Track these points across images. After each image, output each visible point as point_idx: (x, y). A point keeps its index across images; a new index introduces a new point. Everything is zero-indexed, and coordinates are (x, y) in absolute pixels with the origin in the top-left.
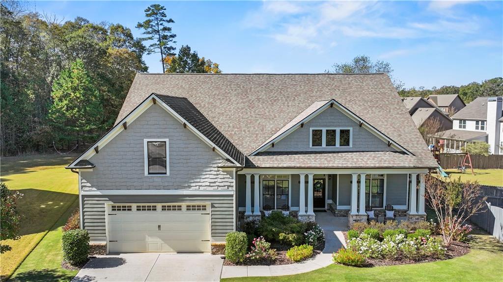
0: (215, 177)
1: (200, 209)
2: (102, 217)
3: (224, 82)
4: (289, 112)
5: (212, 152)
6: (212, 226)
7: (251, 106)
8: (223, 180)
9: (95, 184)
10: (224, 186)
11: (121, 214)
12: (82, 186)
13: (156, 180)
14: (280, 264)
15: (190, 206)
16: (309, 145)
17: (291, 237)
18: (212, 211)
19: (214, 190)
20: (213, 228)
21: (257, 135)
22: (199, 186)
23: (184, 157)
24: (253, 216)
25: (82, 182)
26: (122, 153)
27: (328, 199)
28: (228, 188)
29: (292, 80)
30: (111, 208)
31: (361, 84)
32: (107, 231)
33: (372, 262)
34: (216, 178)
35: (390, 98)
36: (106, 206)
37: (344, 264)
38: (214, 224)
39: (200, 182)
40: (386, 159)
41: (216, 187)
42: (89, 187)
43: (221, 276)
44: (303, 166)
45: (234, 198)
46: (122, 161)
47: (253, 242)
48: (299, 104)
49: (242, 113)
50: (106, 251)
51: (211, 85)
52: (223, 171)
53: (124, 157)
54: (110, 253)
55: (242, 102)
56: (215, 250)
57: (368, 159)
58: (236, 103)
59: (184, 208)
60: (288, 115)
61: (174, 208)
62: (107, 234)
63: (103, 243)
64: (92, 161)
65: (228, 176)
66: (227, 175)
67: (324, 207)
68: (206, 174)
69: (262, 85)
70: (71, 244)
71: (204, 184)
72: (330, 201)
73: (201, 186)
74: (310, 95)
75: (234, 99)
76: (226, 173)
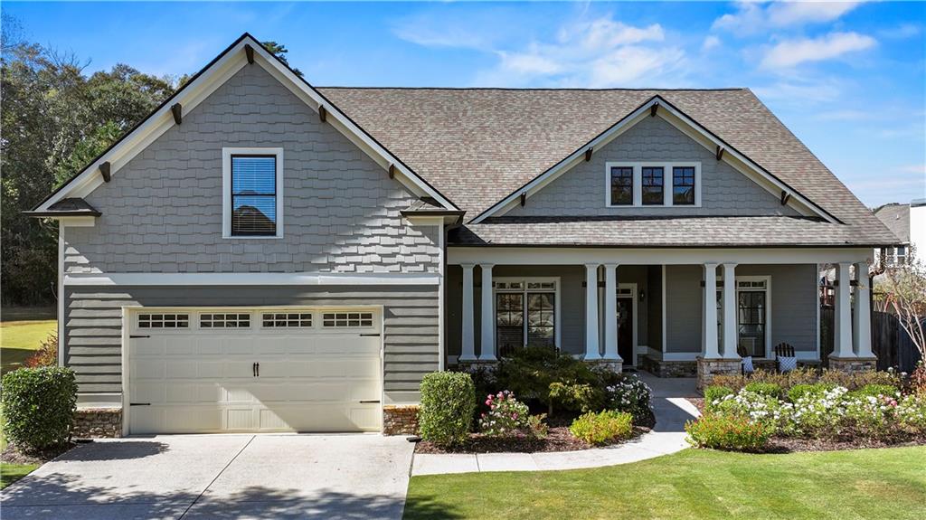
0: (393, 241)
1: (357, 323)
2: (114, 341)
3: (406, 101)
4: (552, 149)
5: (387, 182)
6: (385, 363)
7: (469, 138)
8: (414, 250)
9: (99, 258)
10: (417, 264)
11: (160, 336)
12: (65, 263)
13: (250, 248)
14: (558, 450)
15: (331, 316)
16: (605, 201)
17: (578, 392)
18: (385, 326)
19: (392, 274)
20: (389, 367)
21: (484, 188)
22: (356, 264)
23: (320, 193)
24: (478, 362)
25: (67, 252)
26: (167, 183)
27: (639, 345)
28: (426, 270)
29: (551, 98)
30: (137, 321)
31: (698, 105)
32: (124, 378)
33: (785, 443)
34: (397, 245)
35: (765, 126)
36: (123, 312)
37: (715, 448)
38: (391, 358)
39: (357, 254)
40: (782, 229)
41: (397, 268)
42: (84, 265)
43: (411, 470)
44: (594, 241)
45: (441, 293)
46: (168, 202)
47: (487, 402)
48: (571, 135)
49: (449, 150)
50: (119, 428)
51: (381, 104)
52: (414, 228)
53: (173, 192)
54: (130, 435)
55: (447, 133)
56: (390, 424)
57: (741, 230)
58: (434, 133)
59: (317, 320)
60: (549, 153)
61: (293, 320)
62: (124, 386)
63: (114, 407)
64: (93, 203)
65: (427, 240)
66: (423, 236)
67: (631, 364)
68: (373, 236)
69: (489, 106)
70: (23, 395)
71: (366, 259)
72: (644, 350)
73: (361, 264)
74: (593, 123)
75: (429, 128)
76: (420, 233)
